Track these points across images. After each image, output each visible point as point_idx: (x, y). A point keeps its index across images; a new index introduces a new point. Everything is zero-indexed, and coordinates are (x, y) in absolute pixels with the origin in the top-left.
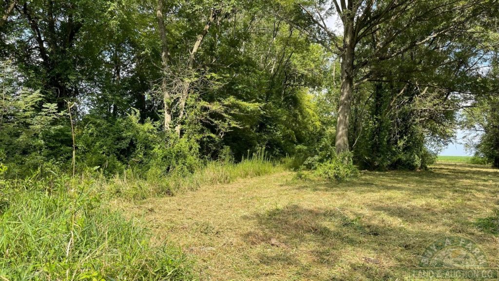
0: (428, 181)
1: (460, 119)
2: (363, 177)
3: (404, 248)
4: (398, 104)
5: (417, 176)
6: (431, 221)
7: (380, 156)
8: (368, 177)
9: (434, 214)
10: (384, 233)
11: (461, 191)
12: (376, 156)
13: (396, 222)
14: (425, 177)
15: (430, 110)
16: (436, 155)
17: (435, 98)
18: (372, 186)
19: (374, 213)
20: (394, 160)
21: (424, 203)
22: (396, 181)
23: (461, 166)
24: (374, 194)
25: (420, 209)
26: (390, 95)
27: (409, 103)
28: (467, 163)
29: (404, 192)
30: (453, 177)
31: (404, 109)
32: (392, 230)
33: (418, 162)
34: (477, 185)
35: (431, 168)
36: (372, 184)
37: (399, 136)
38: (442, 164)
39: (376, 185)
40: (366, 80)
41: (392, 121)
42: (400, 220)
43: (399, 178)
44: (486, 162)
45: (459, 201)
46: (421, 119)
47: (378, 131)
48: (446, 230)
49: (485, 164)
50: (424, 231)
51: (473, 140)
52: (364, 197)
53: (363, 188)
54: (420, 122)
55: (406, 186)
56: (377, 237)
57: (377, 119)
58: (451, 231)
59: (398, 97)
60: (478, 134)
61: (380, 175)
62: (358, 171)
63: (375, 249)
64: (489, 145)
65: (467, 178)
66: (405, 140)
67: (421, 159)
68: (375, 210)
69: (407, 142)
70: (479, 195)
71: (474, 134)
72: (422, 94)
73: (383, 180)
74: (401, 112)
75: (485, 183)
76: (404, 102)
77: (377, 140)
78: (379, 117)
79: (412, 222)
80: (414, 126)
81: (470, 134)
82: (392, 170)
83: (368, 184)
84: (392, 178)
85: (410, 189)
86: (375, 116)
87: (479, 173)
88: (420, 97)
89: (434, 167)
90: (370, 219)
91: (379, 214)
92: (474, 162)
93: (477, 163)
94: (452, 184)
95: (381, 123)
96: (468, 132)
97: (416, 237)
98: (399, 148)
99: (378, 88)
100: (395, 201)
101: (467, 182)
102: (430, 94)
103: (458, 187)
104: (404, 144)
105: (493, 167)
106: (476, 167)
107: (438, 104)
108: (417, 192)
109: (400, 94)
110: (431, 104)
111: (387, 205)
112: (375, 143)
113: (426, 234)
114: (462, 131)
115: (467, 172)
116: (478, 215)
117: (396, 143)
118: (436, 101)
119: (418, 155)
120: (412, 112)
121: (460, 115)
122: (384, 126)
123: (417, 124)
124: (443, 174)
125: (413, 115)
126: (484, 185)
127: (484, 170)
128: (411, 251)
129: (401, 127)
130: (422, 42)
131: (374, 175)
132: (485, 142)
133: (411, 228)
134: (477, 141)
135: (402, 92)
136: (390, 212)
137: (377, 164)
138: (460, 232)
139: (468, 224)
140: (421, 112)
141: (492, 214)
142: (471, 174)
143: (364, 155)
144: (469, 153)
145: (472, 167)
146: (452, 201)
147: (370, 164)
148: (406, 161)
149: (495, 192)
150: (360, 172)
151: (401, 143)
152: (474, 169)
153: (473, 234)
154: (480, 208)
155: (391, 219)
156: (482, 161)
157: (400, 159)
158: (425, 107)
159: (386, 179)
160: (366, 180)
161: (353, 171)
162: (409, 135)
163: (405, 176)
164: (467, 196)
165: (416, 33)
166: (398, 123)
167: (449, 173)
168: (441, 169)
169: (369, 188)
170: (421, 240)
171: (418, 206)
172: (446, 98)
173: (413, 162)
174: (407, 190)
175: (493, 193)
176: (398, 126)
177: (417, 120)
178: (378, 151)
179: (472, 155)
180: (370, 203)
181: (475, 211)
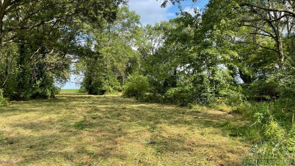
0: (54, 104)
1: (72, 69)
2: (11, 106)
3: (29, 148)
4: (36, 58)
5: (48, 102)
6: (50, 128)
7: (24, 91)
8: (14, 105)
9: (52, 124)
10: (18, 141)
11: (70, 108)
12: (22, 91)
13: (27, 133)
14: (53, 102)
15: (55, 63)
16: (60, 89)
17: (58, 56)
18: (16, 111)
19: (13, 129)
20: (34, 93)
21: (48, 117)
22: (34, 106)
23: (73, 94)
24: (16, 116)
25: (45, 122)
26: (30, 52)
27: (43, 58)
28: (77, 92)
29: (37, 112)
30: (68, 101)
31: (40, 62)
32: (24, 138)
33: (49, 93)
34: (79, 104)
35: (57, 97)
36: (17, 110)
37: (37, 78)
38: (63, 94)
39: (19, 110)
40: (12, 41)
41: (32, 69)
42: (30, 131)
43: (36, 104)
44: (85, 91)
45: (68, 114)
46: (50, 68)
47: (22, 75)
48: (57, 132)
49: (85, 92)
50: (45, 135)
51: (79, 80)
52: (8, 119)
53: (9, 113)
54: (50, 70)
55: (40, 108)
56: (12, 145)
57: (21, 67)
58: (60, 132)
59: (36, 54)
60: (82, 77)
61: (24, 103)
62: (7, 102)
63: (9, 154)
64: (86, 82)
65: (75, 101)
66: (41, 80)
67: (50, 92)
68: (14, 126)
69: (42, 82)
70: (79, 109)
71: (80, 77)
72: (50, 53)
73: (26, 106)
74: (38, 63)
75: (83, 103)
76: (39, 57)
77: (22, 80)
78: (23, 66)
79: (38, 131)
80: (46, 72)
81: (78, 77)
82: (33, 99)
83: (14, 110)
84: (31, 104)
85: (42, 111)
86: (20, 65)
87: (81, 97)
88: (49, 55)
89: (58, 96)
90: (10, 133)
91: (17, 129)
92: (80, 92)
93: (81, 92)
94: (67, 105)
95: (24, 70)
96: (77, 76)
97: (38, 139)
98: (37, 85)
99: (22, 47)
100: (30, 119)
101: (74, 103)
102: (55, 54)
103: (69, 106)
104: (40, 83)
105: (89, 94)
106: (81, 94)
107: (60, 60)
108: (46, 112)
109: (36, 52)
110: (56, 60)
111: (24, 122)
112: (21, 83)
113: (45, 137)
114: (74, 75)
115: (75, 98)
116: (76, 120)
117: (35, 83)
118: (59, 58)
119: (49, 89)
120: (45, 63)
121: (72, 67)
122: (27, 72)
123: (48, 71)
124: (63, 100)
125: (45, 66)
126: (83, 104)
127: (84, 96)
128: (34, 149)
129: (38, 73)
130: (48, 22)
131: (20, 103)
132: (85, 81)
133: (36, 134)
134: (81, 80)
135: (38, 51)
136: (25, 127)
137: (22, 96)
138: (65, 131)
139: (70, 126)
140: (50, 64)
141: (83, 119)
142: (78, 98)
143: (12, 91)
144: (78, 87)
145: (78, 95)
146: (64, 115)
147: (17, 97)
148: (41, 93)
149: (87, 107)
150: (9, 102)
151: (38, 83)
152: (80, 96)
153: (71, 131)
154: (78, 117)
155: (24, 131)
156: (84, 91)
157: (38, 92)
158: (52, 61)
159: (27, 105)
160: (13, 107)
161: (3, 102)
162: (43, 78)
163: (41, 102)
164: (73, 111)
165: (44, 16)
166: (36, 70)
167: (66, 99)
168: (63, 96)
169: (13, 113)
170: (41, 141)
171: (44, 120)
172: (64, 57)
173: (46, 94)
174: (40, 111)
175: (86, 107)
176: (36, 72)
177: (48, 69)
178: (23, 88)
179: (79, 88)
180: (12, 122)
181: (75, 119)
